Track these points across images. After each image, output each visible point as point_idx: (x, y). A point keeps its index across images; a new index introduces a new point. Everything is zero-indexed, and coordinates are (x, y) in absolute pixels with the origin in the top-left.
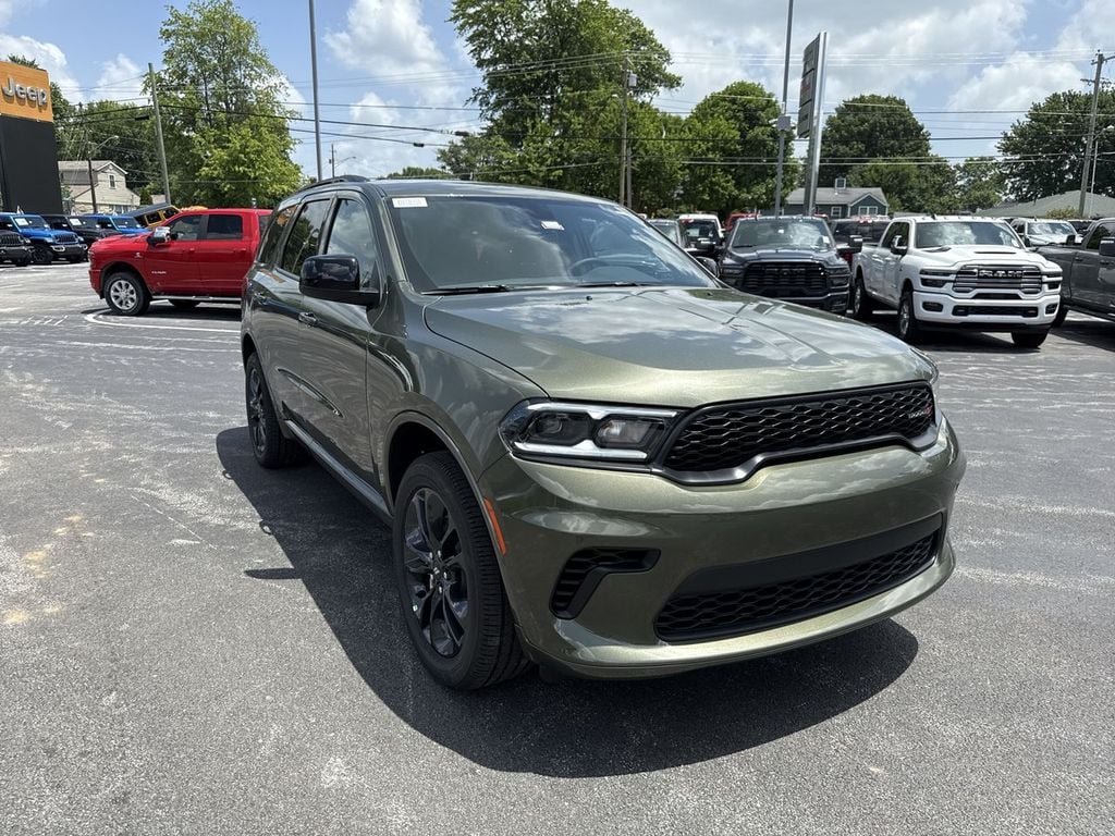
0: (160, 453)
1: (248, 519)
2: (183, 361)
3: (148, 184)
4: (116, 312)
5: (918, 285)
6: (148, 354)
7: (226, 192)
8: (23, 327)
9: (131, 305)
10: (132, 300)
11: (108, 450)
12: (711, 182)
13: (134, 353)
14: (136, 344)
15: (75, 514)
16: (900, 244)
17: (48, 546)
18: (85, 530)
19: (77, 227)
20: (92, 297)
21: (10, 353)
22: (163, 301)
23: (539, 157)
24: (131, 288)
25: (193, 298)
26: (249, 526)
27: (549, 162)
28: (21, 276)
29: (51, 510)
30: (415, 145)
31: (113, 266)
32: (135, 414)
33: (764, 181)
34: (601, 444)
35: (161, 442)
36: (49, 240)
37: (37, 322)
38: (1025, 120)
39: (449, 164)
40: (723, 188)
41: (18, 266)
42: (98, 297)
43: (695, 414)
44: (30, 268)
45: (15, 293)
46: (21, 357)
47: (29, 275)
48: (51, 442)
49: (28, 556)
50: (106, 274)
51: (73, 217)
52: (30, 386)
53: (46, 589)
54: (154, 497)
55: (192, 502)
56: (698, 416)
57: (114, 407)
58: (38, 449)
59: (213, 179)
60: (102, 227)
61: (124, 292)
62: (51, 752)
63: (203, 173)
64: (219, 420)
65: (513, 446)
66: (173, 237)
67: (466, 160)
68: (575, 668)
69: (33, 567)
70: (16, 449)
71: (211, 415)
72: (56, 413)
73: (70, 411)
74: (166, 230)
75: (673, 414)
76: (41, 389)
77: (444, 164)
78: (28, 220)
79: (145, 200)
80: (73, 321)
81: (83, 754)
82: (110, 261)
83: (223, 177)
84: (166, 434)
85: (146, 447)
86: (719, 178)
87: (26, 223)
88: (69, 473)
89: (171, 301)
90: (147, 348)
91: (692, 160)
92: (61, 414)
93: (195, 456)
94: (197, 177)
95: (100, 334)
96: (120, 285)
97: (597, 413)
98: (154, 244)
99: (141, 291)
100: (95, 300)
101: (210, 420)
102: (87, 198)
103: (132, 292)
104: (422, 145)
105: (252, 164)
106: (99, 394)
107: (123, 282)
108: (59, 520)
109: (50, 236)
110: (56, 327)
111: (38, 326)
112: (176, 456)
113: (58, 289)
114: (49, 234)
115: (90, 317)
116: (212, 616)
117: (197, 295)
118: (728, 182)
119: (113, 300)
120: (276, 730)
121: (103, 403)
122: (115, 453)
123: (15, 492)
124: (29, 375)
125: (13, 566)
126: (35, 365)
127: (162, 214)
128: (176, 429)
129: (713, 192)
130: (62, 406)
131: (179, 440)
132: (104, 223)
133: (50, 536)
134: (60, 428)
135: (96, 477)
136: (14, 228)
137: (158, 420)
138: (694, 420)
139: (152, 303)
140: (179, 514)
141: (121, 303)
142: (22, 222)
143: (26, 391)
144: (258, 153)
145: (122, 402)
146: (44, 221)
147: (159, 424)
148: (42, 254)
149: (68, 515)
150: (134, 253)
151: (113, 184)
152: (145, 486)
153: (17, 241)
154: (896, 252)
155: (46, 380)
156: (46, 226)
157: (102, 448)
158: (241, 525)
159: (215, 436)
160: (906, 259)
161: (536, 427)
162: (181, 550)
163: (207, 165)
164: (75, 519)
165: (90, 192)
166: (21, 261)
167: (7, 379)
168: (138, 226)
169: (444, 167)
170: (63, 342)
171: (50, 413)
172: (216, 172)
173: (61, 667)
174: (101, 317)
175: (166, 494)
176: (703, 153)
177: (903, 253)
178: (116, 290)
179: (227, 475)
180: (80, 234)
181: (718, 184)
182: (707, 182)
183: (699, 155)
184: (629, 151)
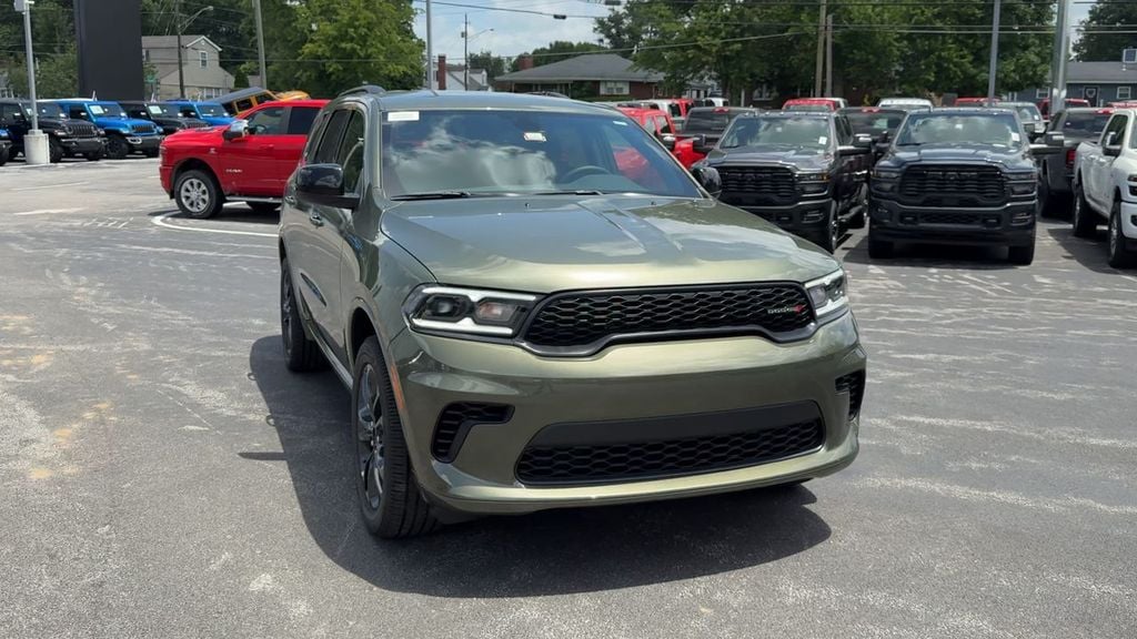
0: (194, 355)
1: (257, 411)
2: (245, 269)
3: (244, 63)
4: (185, 214)
5: (1126, 195)
6: (210, 260)
7: (331, 74)
8: (85, 228)
9: (203, 206)
10: (204, 201)
11: (146, 351)
12: (939, 57)
13: (197, 259)
14: (199, 250)
15: (104, 402)
16: (1113, 143)
17: (75, 426)
18: (110, 415)
19: (158, 115)
20: (159, 197)
21: (68, 256)
22: (240, 203)
23: (711, 28)
24: (203, 187)
25: (271, 200)
26: (258, 418)
27: (723, 34)
28: (92, 172)
29: (83, 398)
30: (556, 17)
31: (184, 163)
32: (180, 319)
33: (1013, 55)
34: (477, 322)
35: (198, 345)
36: (125, 132)
37: (100, 225)
39: (608, 36)
40: (956, 65)
41: (90, 160)
42: (168, 196)
43: (552, 298)
44: (103, 162)
45: (84, 191)
46: (79, 260)
47: (100, 171)
48: (93, 342)
49: (57, 433)
50: (177, 172)
51: (155, 105)
52: (82, 290)
53: (68, 456)
54: (178, 392)
55: (214, 398)
56: (554, 300)
57: (160, 312)
58: (80, 348)
59: (319, 58)
60: (185, 116)
61: (196, 192)
62: (52, 557)
63: (307, 51)
64: (263, 328)
65: (410, 322)
66: (252, 131)
67: (629, 30)
68: (449, 501)
69: (60, 440)
70: (61, 346)
71: (257, 322)
72: (103, 316)
73: (118, 314)
74: (245, 123)
75: (532, 298)
76: (94, 292)
77: (602, 36)
78: (103, 107)
79: (241, 82)
80: (137, 224)
81: (76, 559)
82: (184, 158)
83: (328, 54)
84: (206, 338)
85: (182, 349)
86: (951, 52)
87: (101, 112)
88: (106, 369)
89: (248, 203)
90: (211, 254)
91: (912, 28)
92: (109, 317)
93: (228, 359)
94: (300, 55)
95: (166, 238)
96: (192, 184)
97: (475, 296)
98: (230, 140)
99: (213, 191)
100: (164, 200)
101: (256, 327)
102: (174, 78)
103: (204, 192)
104: (564, 17)
105: (363, 39)
106: (149, 298)
107: (195, 181)
108: (89, 407)
109: (126, 126)
110: (118, 230)
111: (101, 228)
112: (209, 358)
113: (129, 188)
114: (125, 124)
115: (157, 220)
116: (202, 482)
117: (275, 197)
118: (962, 57)
119: (184, 200)
120: (226, 556)
121: (151, 308)
122: (152, 354)
123: (55, 383)
124: (84, 279)
125: (43, 439)
126: (92, 269)
127: (254, 101)
128: (217, 334)
129: (940, 70)
130: (111, 310)
131: (217, 345)
132: (187, 112)
133: (78, 418)
134: (105, 329)
135: (129, 374)
136: (88, 118)
137: (201, 326)
138: (550, 303)
139: (225, 205)
140: (196, 406)
141: (192, 204)
142: (96, 110)
143: (78, 295)
144: (370, 26)
145: (169, 308)
146: (120, 109)
147: (202, 329)
148: (116, 147)
149: (98, 402)
150: (206, 149)
151: (204, 63)
152: (173, 383)
153: (90, 132)
154: (1108, 152)
155: (100, 284)
156: (123, 114)
157: (141, 349)
158: (251, 417)
159: (253, 341)
160: (1119, 162)
161: (430, 307)
162: (191, 434)
163: (312, 41)
164: (102, 406)
165: (178, 72)
166: (93, 155)
167: (61, 282)
168: (226, 114)
169: (601, 41)
170: (124, 246)
171: (98, 315)
172: (320, 50)
173: (70, 507)
174: (169, 219)
175: (191, 390)
176: (929, 21)
177: (1116, 154)
178: (187, 190)
179: (252, 377)
180: (159, 123)
181: (949, 60)
182: (933, 57)
183: (923, 23)
184: (830, 17)
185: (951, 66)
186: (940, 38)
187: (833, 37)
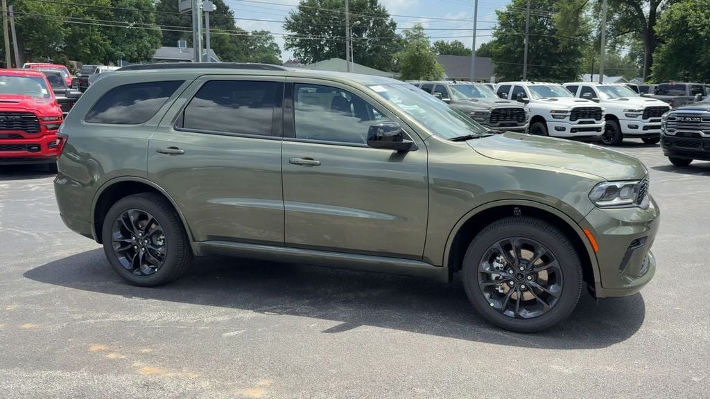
12: (90, 39)
34: (621, 198)
38: (297, 11)
40: (101, 45)
43: (641, 181)
65: (595, 204)
86: (97, 36)
91: (72, 20)
97: (619, 185)
118: (105, 40)
129: (93, 48)
181: (97, 42)
182: (87, 38)
183: (77, 16)
184: (11, 7)
185: (99, 46)
186: (90, 27)
187: (15, 21)
